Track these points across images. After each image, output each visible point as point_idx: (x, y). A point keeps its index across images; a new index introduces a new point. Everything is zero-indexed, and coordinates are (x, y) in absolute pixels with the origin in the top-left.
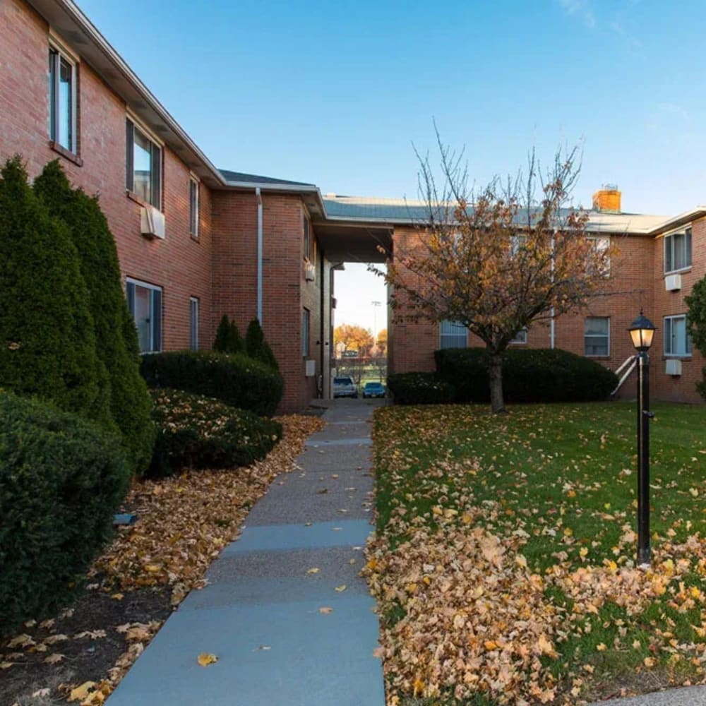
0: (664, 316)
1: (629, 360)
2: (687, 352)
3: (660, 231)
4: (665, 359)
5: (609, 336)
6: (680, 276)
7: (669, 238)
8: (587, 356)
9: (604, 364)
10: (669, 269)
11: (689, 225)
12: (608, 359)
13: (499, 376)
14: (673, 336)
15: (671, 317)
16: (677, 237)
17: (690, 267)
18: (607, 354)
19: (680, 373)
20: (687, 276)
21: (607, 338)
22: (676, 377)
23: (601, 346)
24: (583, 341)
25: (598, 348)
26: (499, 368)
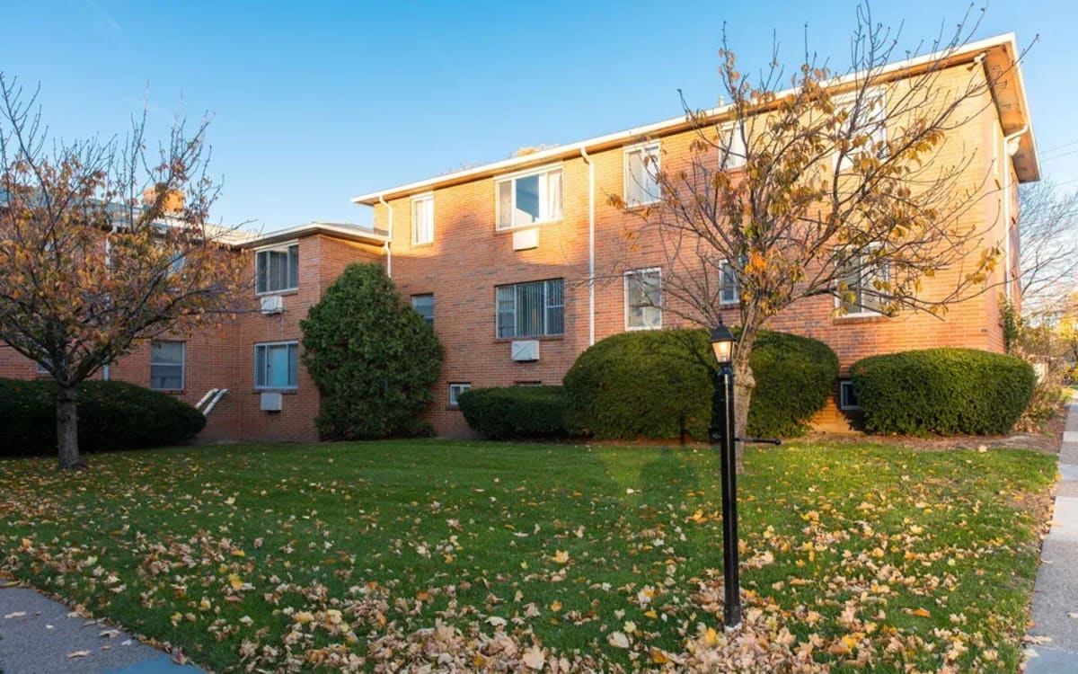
0: (255, 343)
1: (210, 393)
2: (289, 383)
3: (249, 246)
4: (259, 393)
5: (183, 365)
6: (281, 298)
7: (263, 255)
8: (154, 389)
9: (180, 398)
10: (263, 288)
11: (294, 242)
12: (182, 393)
13: (74, 417)
14: (268, 366)
15: (266, 344)
16: (273, 254)
17: (296, 289)
18: (180, 387)
19: (280, 408)
20: (291, 299)
21: (181, 367)
22: (273, 413)
23: (172, 378)
24: (149, 369)
25: (168, 380)
26: (74, 406)
